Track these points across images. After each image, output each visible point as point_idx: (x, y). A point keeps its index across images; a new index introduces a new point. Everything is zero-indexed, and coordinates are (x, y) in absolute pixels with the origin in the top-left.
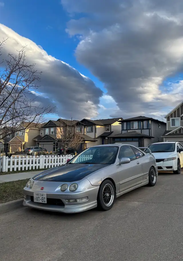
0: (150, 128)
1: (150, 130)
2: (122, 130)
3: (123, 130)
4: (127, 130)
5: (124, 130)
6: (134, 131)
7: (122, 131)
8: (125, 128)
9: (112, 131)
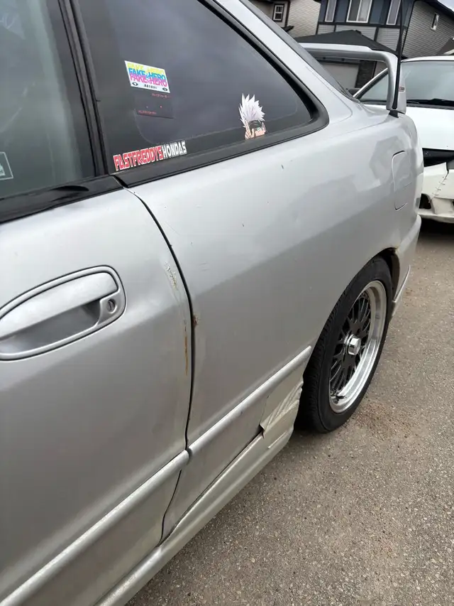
0: (406, 25)
1: (405, 32)
2: (319, 23)
3: (321, 22)
4: (334, 24)
5: (324, 23)
6: (354, 28)
7: (320, 26)
8: (329, 18)
9: (289, 24)
